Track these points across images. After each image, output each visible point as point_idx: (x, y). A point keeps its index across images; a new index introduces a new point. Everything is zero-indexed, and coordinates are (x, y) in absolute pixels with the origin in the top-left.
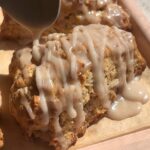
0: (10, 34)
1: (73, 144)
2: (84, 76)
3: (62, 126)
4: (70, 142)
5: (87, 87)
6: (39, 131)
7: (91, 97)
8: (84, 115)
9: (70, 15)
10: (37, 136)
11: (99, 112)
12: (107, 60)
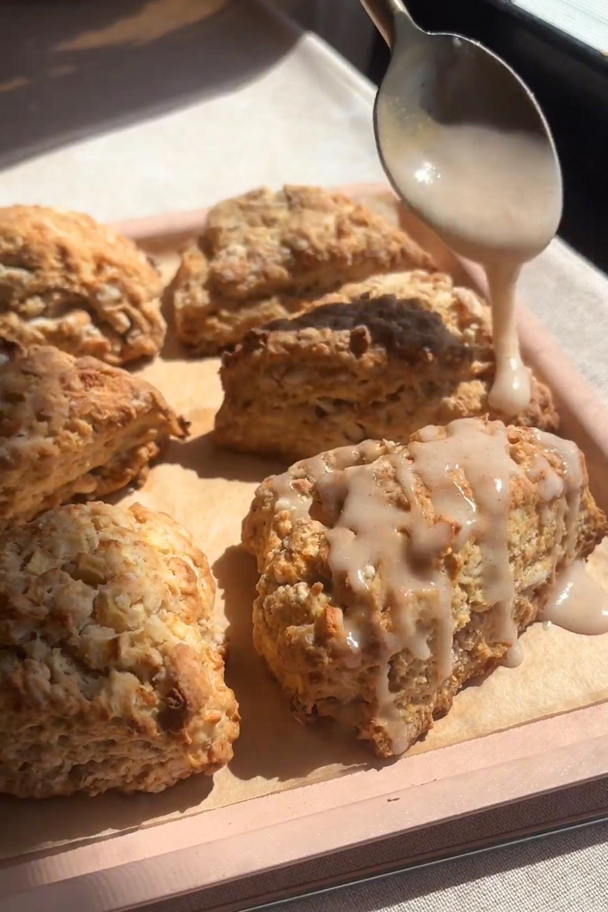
0: (238, 438)
1: (421, 737)
2: (459, 557)
3: (394, 688)
4: (414, 733)
5: (464, 587)
6: (332, 700)
7: (473, 614)
8: (452, 660)
9: (401, 389)
10: (325, 711)
11: (489, 652)
12: (517, 514)
